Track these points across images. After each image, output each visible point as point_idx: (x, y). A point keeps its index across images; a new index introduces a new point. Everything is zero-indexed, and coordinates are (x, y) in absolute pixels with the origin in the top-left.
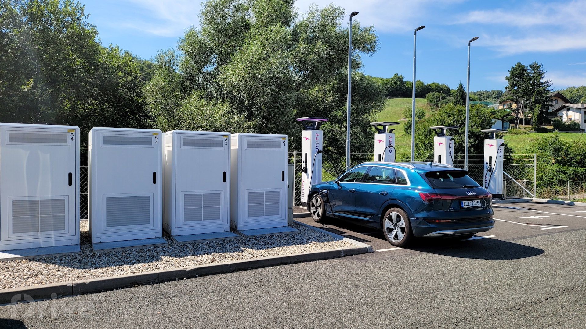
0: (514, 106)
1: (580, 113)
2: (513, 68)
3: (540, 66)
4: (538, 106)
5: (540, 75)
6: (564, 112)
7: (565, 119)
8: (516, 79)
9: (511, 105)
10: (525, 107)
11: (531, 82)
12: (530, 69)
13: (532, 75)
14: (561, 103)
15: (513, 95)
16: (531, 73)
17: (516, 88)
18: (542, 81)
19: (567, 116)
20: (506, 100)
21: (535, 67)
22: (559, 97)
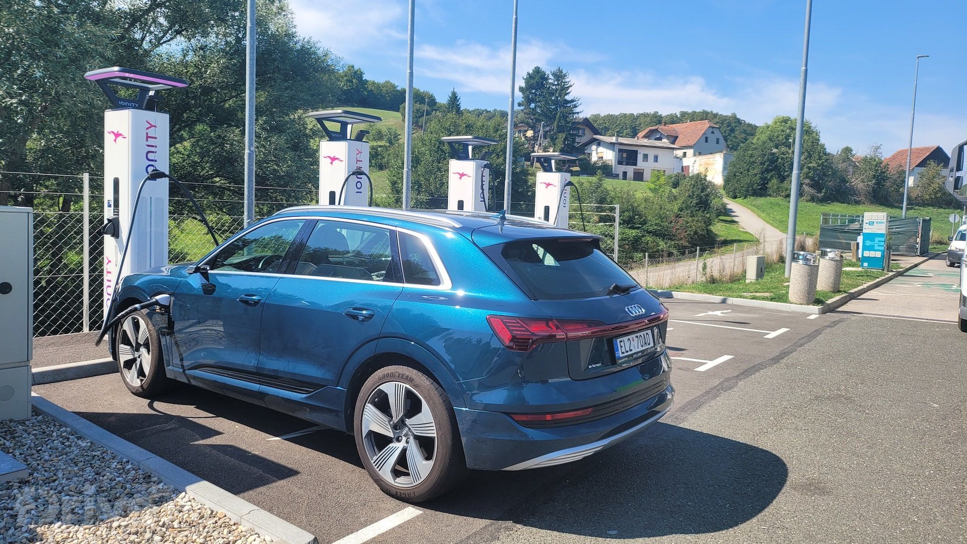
0: (530, 133)
1: (613, 150)
2: (529, 74)
3: (565, 75)
4: (561, 136)
5: (564, 89)
6: (594, 147)
7: (594, 158)
8: (533, 91)
9: (526, 131)
10: (545, 138)
11: (553, 98)
12: (552, 78)
13: (554, 88)
14: (588, 135)
15: (528, 116)
16: (554, 85)
17: (533, 105)
18: (568, 98)
19: (597, 153)
20: (519, 123)
21: (559, 76)
22: (586, 126)
